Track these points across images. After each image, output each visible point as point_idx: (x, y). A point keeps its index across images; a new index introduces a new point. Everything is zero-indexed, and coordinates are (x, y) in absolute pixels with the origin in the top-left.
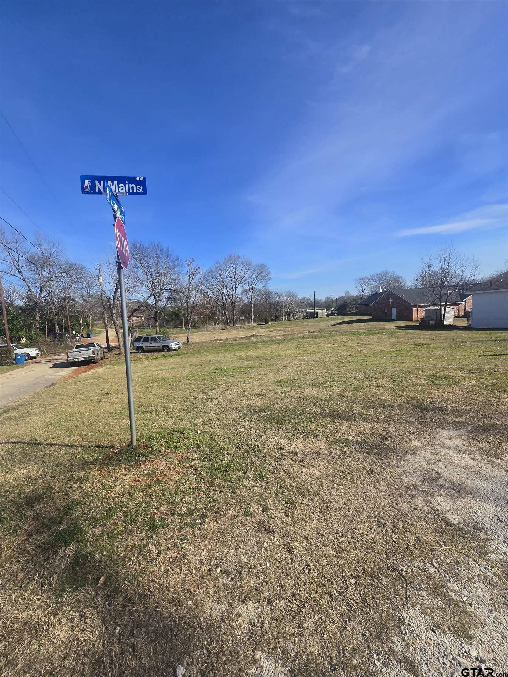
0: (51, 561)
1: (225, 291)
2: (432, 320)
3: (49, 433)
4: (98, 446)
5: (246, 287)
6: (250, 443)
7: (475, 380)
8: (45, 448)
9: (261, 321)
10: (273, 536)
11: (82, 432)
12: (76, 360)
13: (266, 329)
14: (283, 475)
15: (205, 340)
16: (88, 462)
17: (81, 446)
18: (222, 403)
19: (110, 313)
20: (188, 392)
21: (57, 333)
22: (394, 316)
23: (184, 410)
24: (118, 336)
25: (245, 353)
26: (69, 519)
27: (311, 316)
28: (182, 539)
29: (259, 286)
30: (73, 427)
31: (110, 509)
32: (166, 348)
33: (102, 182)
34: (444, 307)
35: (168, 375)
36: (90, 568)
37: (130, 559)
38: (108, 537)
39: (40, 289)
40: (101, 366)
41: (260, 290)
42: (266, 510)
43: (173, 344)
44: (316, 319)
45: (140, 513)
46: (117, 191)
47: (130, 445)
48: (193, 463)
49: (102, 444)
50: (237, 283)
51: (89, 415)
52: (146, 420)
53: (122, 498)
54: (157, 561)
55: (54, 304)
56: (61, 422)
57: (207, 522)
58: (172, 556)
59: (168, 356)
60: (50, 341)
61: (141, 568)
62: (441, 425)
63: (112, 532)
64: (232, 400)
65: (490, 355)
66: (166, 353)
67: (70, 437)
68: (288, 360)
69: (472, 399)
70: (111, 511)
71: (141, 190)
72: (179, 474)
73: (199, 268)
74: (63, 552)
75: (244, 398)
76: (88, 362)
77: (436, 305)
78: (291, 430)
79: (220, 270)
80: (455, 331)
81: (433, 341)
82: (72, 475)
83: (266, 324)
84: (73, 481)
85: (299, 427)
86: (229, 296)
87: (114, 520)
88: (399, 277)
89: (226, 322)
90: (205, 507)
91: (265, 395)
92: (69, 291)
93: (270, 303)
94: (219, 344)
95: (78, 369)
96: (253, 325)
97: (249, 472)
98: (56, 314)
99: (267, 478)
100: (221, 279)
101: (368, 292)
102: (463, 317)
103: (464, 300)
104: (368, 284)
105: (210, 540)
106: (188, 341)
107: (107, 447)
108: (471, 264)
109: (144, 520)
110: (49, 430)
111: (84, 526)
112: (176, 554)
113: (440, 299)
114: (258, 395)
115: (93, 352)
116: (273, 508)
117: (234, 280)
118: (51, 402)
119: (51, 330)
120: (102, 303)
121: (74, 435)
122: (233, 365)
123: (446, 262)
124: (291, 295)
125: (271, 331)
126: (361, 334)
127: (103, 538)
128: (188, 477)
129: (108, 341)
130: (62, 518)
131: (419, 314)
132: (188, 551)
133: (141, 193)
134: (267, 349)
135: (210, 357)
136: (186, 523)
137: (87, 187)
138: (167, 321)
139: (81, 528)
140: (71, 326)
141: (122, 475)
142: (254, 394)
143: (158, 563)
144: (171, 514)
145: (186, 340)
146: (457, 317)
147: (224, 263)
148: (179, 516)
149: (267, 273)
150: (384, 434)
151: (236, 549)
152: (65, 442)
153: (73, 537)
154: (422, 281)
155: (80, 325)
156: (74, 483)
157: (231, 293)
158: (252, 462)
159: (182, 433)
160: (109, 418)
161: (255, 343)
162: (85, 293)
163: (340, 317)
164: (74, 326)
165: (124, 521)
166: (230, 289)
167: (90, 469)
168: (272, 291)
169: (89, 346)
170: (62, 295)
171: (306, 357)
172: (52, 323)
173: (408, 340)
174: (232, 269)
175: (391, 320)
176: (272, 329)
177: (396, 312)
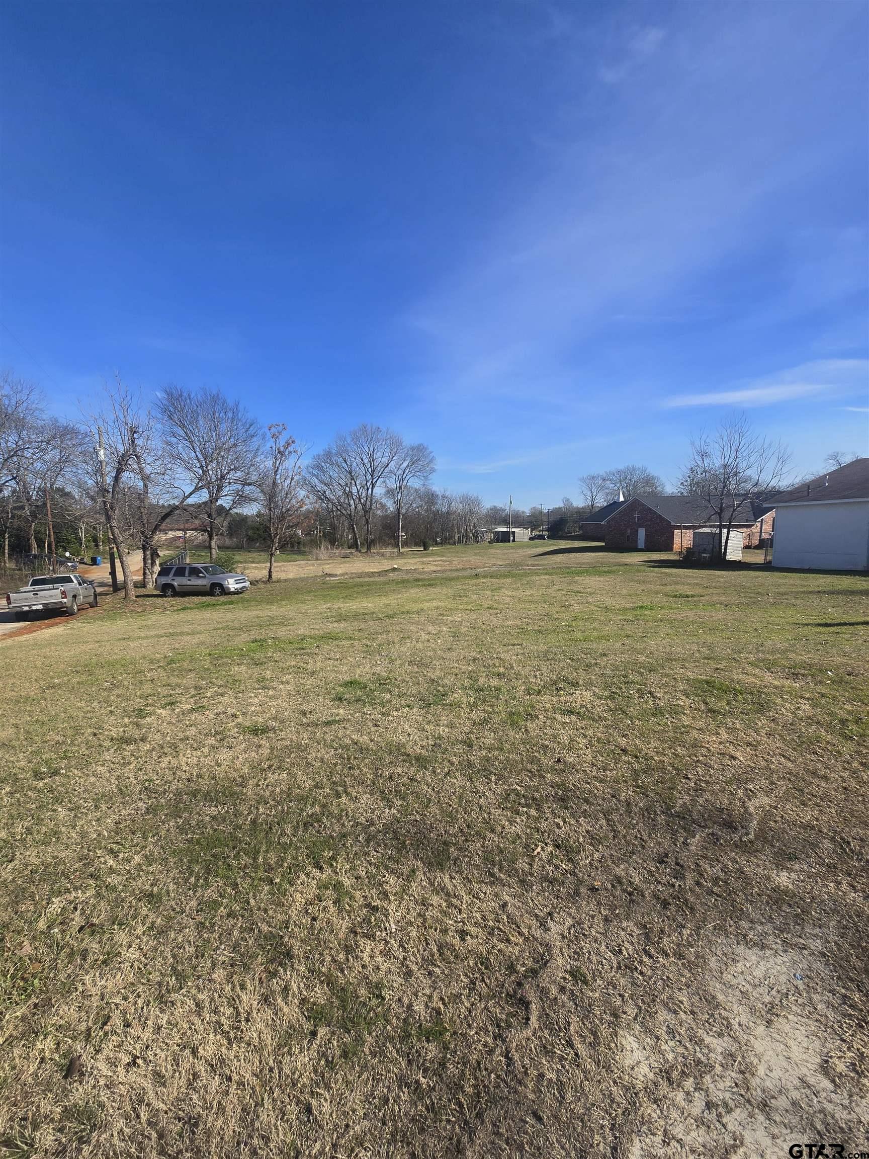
1: (354, 490)
2: (705, 551)
5: (392, 484)
7: (808, 699)
9: (417, 545)
12: (27, 609)
13: (421, 560)
15: (304, 576)
22: (641, 543)
27: (504, 538)
29: (415, 483)
32: (217, 589)
34: (726, 530)
41: (416, 490)
43: (231, 581)
44: (511, 544)
50: (376, 476)
65: (820, 625)
66: (216, 598)
73: (294, 442)
76: (52, 613)
77: (714, 526)
79: (347, 451)
80: (745, 572)
81: (706, 591)
83: (425, 549)
86: (360, 499)
88: (653, 478)
89: (354, 545)
93: (434, 514)
94: (326, 582)
96: (401, 550)
98: (33, 520)
100: (346, 467)
101: (601, 502)
102: (757, 547)
103: (759, 520)
104: (602, 488)
106: (270, 576)
108: (777, 454)
113: (720, 514)
115: (64, 593)
117: (370, 469)
123: (733, 449)
124: (470, 501)
125: (428, 563)
126: (579, 573)
131: (683, 540)
138: (251, 540)
140: (62, 542)
145: (265, 575)
146: (747, 547)
147: (353, 439)
149: (427, 461)
154: (690, 485)
155: (80, 541)
157: (364, 494)
161: (393, 582)
163: (552, 542)
164: (68, 543)
166: (363, 487)
168: (438, 493)
173: (662, 587)
174: (367, 450)
175: (636, 550)
176: (431, 559)
177: (646, 535)
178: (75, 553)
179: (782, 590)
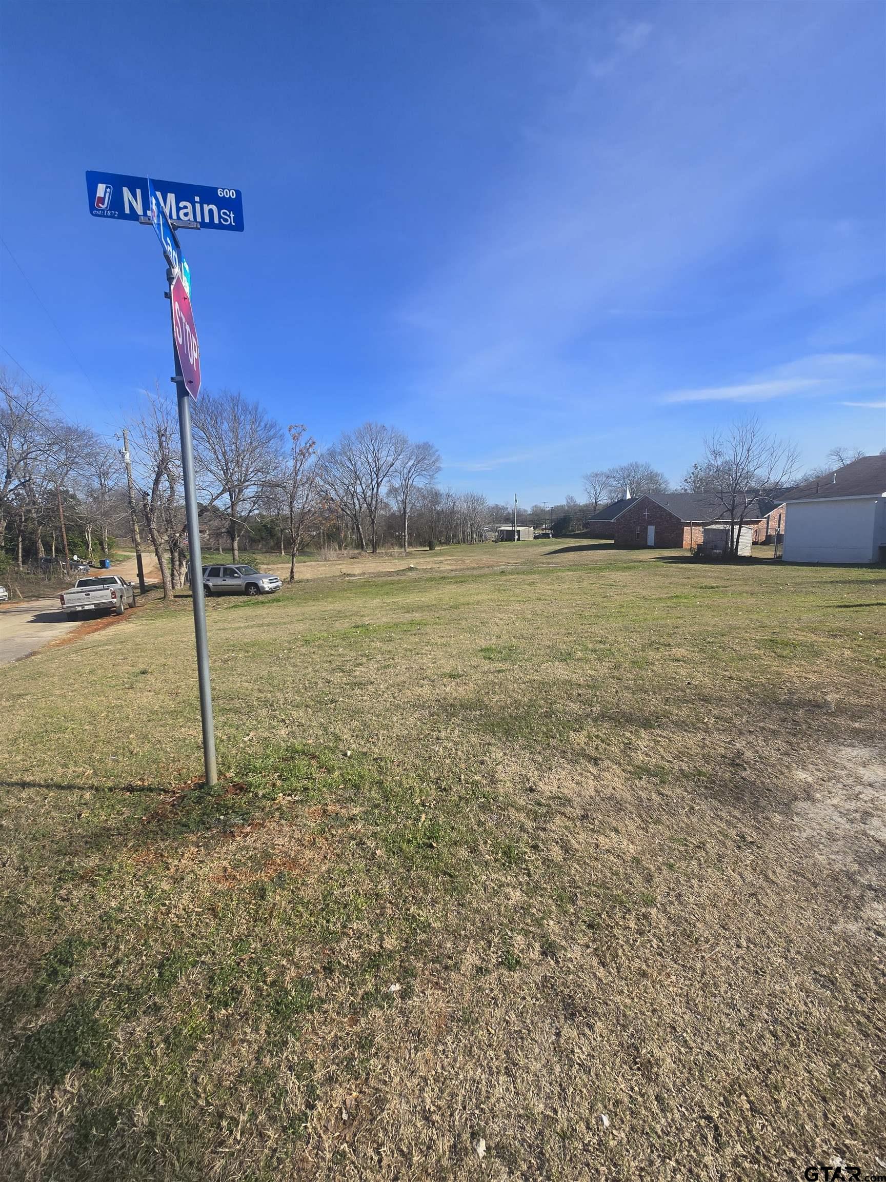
0: (10, 1136)
1: (359, 489)
2: (716, 547)
3: (18, 758)
4: (130, 789)
5: (397, 483)
6: (463, 777)
7: (849, 648)
8: (8, 792)
9: (421, 545)
10: (591, 1027)
11: (94, 754)
12: (80, 609)
13: (432, 559)
14: (557, 853)
15: (324, 576)
16: (109, 829)
17: (91, 787)
18: (383, 692)
19: (144, 522)
20: (310, 669)
21: (41, 559)
22: (651, 540)
23: (307, 706)
24: (161, 564)
25: (403, 599)
26: (61, 993)
27: (509, 537)
28: (365, 1043)
29: (419, 482)
30: (72, 744)
31: (168, 959)
32: (252, 589)
33: (138, 191)
34: (738, 527)
35: (264, 637)
36: (122, 1157)
37: (235, 1121)
38: (167, 1048)
39: (5, 474)
40: (128, 619)
41: (419, 490)
42: (549, 950)
43: (266, 580)
44: (516, 543)
45: (246, 969)
46: (175, 216)
47: (203, 785)
48: (352, 829)
49: (139, 783)
50: (381, 475)
51: (107, 716)
52: (231, 726)
53: (197, 925)
54: (309, 1125)
55: (34, 503)
56: (46, 731)
57: (417, 989)
58: (344, 1103)
59: (257, 603)
60: (28, 573)
61: (266, 1151)
62: (833, 736)
63: (177, 1032)
64: (401, 686)
65: (840, 607)
66: (254, 597)
67: (65, 766)
68: (485, 611)
69: (864, 684)
70: (170, 966)
71: (231, 221)
72: (325, 857)
73: (314, 443)
74: (45, 1100)
75: (426, 682)
76: (103, 612)
77: (726, 523)
78: (539, 748)
79: (350, 450)
80: (759, 567)
81: (729, 583)
82: (70, 863)
83: (431, 549)
84: (73, 880)
85: (553, 742)
86: (365, 499)
87: (180, 993)
88: (657, 475)
89: (360, 546)
90: (404, 944)
91: (465, 674)
92: (66, 479)
93: (438, 513)
94: (349, 582)
95: (82, 626)
96: (407, 550)
97: (482, 847)
98: (40, 523)
99: (525, 861)
100: (351, 467)
101: (604, 499)
102: (765, 543)
103: (766, 516)
104: (605, 485)
105: (436, 1045)
106: (292, 577)
107: (151, 790)
108: (786, 454)
109: (259, 989)
110: (18, 750)
111: (102, 1014)
112: (354, 1094)
113: (732, 511)
114: (452, 676)
115: (113, 593)
116: (564, 943)
117: (375, 469)
118: (26, 688)
119: (30, 553)
120: (130, 502)
121: (75, 762)
122: (384, 620)
123: (745, 447)
124: (475, 500)
125: (441, 562)
126: (601, 569)
127: (155, 1053)
128: (348, 864)
129: (140, 575)
130: (42, 990)
131: (693, 536)
132: (385, 1083)
133: (229, 228)
134: (440, 592)
135: (338, 606)
136: (366, 993)
137: (102, 200)
138: (253, 541)
139: (96, 1021)
140: (69, 545)
141: (191, 863)
142: (444, 675)
143: (310, 1130)
144: (324, 968)
145: (288, 575)
146: (755, 543)
147: (357, 438)
148: (346, 975)
149: (433, 459)
150: (730, 755)
151: (508, 1072)
152: (55, 779)
153: (73, 1052)
154: (694, 482)
155: (87, 544)
156: (76, 886)
157: (369, 493)
158: (480, 823)
159: (314, 757)
160: (150, 724)
161: (416, 580)
162: (96, 485)
163: (559, 540)
164: (75, 545)
165: (208, 997)
166: (369, 486)
167: (114, 847)
168: (442, 491)
169: (104, 581)
170: (51, 486)
171: (517, 607)
172: (30, 539)
173: (686, 580)
174: (372, 449)
175: (646, 547)
176: (442, 559)
177: (656, 533)
178: (83, 556)
179: (798, 580)
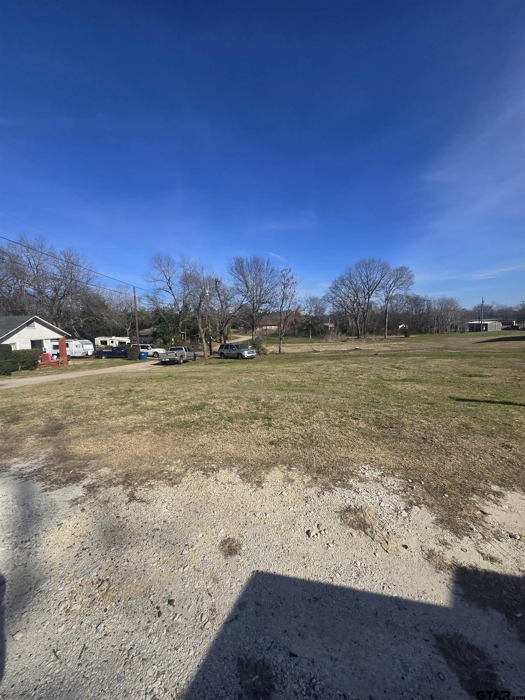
12: (164, 360)
32: (240, 356)
43: (246, 352)
44: (484, 332)
59: (242, 364)
66: (241, 361)
83: (406, 337)
94: (312, 355)
115: (176, 355)
149: (408, 277)
